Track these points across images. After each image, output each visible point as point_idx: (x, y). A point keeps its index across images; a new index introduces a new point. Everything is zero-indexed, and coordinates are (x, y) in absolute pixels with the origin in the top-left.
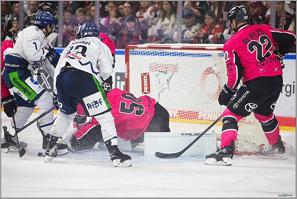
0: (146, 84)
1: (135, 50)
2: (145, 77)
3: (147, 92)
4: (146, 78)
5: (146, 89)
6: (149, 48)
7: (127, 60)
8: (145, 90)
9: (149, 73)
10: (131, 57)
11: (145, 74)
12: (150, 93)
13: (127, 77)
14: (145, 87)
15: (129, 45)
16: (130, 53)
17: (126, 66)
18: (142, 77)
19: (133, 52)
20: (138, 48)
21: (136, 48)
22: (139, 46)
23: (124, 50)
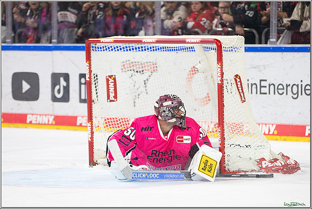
0: (112, 90)
1: (98, 45)
2: (111, 80)
3: (113, 99)
4: (112, 82)
5: (112, 95)
6: (115, 42)
7: (88, 58)
8: (110, 97)
9: (115, 75)
10: (93, 53)
11: (110, 77)
12: (117, 100)
13: (89, 80)
14: (110, 93)
15: (90, 39)
16: (91, 50)
17: (87, 66)
18: (108, 80)
19: (95, 48)
20: (101, 43)
21: (99, 42)
22: (102, 40)
23: (84, 45)
